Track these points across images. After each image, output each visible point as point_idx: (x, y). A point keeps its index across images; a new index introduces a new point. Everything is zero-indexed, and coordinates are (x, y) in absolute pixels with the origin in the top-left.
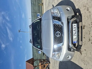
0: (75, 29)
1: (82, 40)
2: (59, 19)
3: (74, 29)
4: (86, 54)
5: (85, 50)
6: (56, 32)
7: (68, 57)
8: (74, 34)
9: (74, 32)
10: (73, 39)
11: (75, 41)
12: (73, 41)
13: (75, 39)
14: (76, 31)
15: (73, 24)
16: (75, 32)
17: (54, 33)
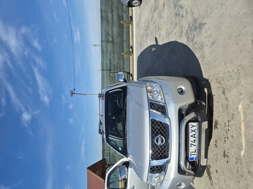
0: (193, 133)
1: (206, 157)
2: (163, 110)
3: (191, 134)
4: (218, 179)
5: (216, 171)
6: (156, 135)
7: (180, 185)
8: (190, 143)
9: (191, 139)
10: (190, 153)
11: (192, 156)
12: (190, 157)
13: (192, 154)
14: (196, 136)
15: (190, 124)
16: (194, 139)
17: (153, 138)
